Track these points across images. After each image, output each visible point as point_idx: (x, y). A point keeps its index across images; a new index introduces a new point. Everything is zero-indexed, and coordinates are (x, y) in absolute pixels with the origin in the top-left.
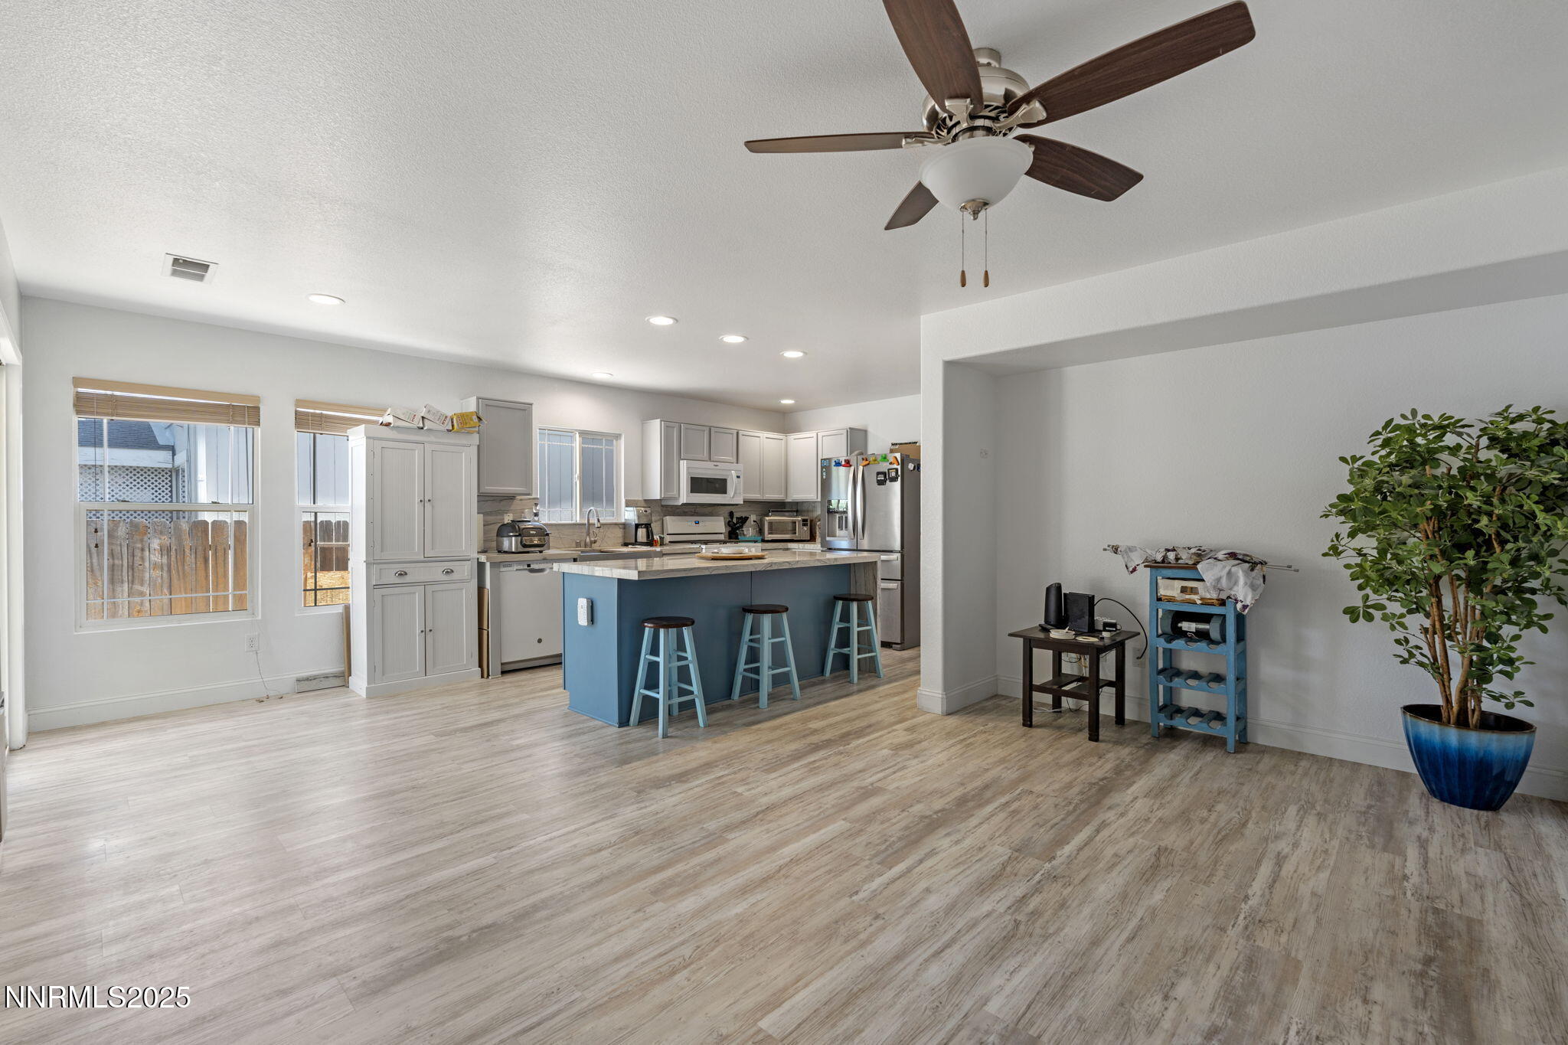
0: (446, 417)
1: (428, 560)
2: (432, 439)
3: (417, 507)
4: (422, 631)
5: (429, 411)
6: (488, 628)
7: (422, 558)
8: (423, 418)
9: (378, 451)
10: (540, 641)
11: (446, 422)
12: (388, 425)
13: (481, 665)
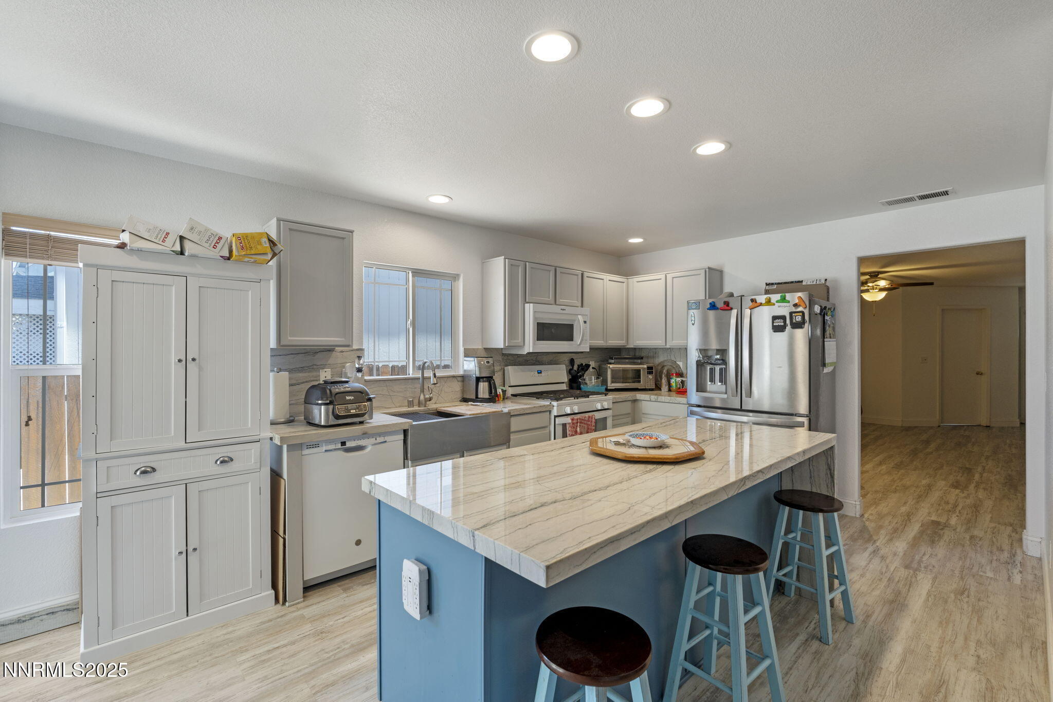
0: (220, 238)
1: (190, 447)
2: (199, 269)
3: (175, 371)
4: (181, 553)
5: (192, 229)
6: (285, 533)
7: (182, 444)
8: (182, 238)
9: (105, 287)
10: (358, 543)
11: (219, 246)
12: (122, 246)
13: (274, 586)
